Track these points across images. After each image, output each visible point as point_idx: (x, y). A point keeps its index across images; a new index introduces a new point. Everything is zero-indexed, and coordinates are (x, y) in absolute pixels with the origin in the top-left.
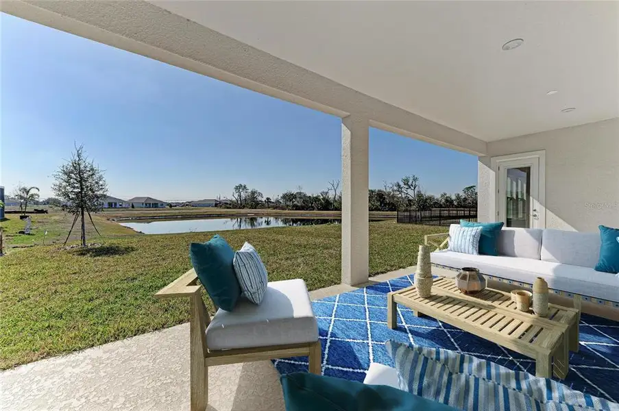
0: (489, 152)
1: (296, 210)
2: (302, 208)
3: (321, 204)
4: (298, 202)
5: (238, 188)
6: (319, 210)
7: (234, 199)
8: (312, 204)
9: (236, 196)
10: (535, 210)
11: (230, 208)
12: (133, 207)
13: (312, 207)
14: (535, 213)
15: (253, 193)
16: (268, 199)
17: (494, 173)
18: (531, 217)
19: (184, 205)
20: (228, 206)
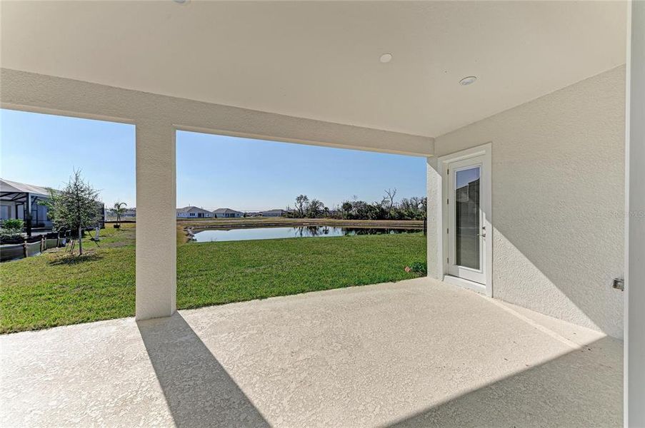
0: (432, 149)
1: (350, 219)
2: (356, 217)
3: (376, 213)
4: (354, 212)
5: (299, 199)
6: (374, 219)
7: (297, 209)
8: (367, 212)
9: (298, 205)
10: (484, 228)
11: (292, 217)
12: (216, 217)
13: (367, 216)
14: (484, 232)
15: (314, 203)
16: (326, 208)
17: (441, 177)
18: (481, 237)
19: (256, 215)
20: (291, 215)
